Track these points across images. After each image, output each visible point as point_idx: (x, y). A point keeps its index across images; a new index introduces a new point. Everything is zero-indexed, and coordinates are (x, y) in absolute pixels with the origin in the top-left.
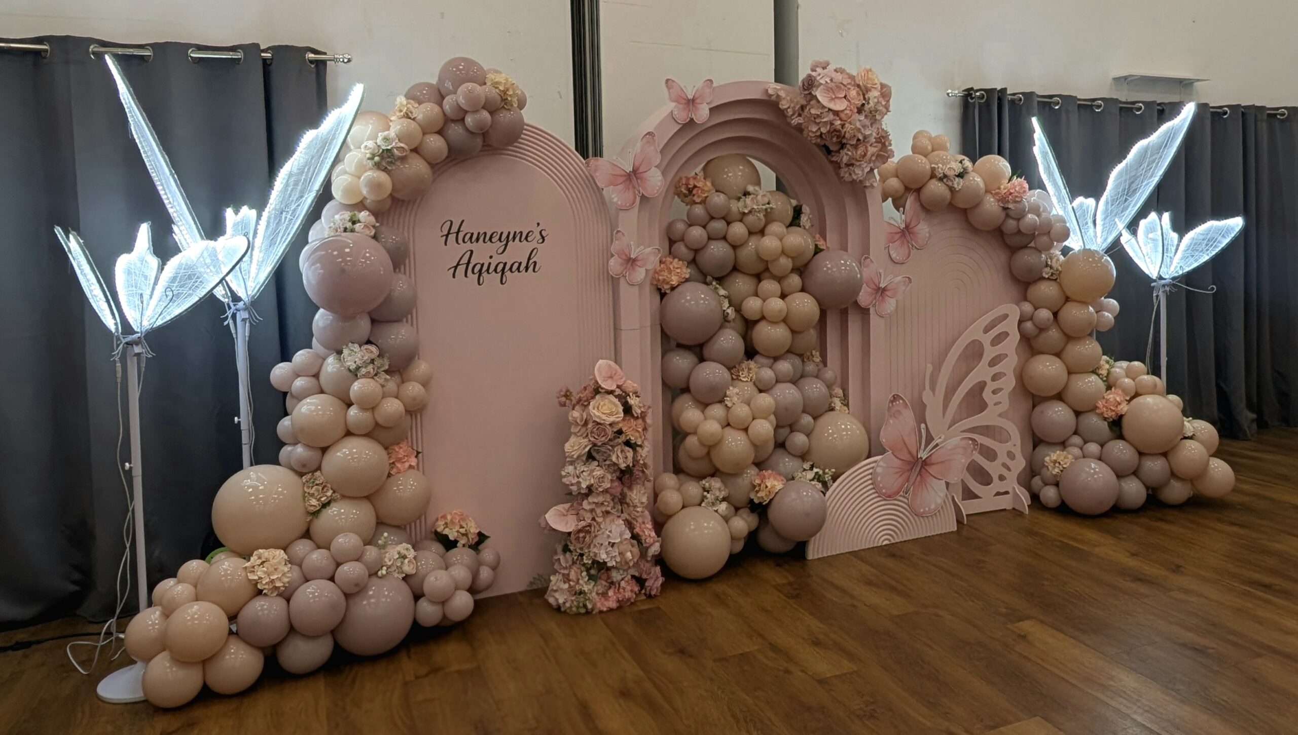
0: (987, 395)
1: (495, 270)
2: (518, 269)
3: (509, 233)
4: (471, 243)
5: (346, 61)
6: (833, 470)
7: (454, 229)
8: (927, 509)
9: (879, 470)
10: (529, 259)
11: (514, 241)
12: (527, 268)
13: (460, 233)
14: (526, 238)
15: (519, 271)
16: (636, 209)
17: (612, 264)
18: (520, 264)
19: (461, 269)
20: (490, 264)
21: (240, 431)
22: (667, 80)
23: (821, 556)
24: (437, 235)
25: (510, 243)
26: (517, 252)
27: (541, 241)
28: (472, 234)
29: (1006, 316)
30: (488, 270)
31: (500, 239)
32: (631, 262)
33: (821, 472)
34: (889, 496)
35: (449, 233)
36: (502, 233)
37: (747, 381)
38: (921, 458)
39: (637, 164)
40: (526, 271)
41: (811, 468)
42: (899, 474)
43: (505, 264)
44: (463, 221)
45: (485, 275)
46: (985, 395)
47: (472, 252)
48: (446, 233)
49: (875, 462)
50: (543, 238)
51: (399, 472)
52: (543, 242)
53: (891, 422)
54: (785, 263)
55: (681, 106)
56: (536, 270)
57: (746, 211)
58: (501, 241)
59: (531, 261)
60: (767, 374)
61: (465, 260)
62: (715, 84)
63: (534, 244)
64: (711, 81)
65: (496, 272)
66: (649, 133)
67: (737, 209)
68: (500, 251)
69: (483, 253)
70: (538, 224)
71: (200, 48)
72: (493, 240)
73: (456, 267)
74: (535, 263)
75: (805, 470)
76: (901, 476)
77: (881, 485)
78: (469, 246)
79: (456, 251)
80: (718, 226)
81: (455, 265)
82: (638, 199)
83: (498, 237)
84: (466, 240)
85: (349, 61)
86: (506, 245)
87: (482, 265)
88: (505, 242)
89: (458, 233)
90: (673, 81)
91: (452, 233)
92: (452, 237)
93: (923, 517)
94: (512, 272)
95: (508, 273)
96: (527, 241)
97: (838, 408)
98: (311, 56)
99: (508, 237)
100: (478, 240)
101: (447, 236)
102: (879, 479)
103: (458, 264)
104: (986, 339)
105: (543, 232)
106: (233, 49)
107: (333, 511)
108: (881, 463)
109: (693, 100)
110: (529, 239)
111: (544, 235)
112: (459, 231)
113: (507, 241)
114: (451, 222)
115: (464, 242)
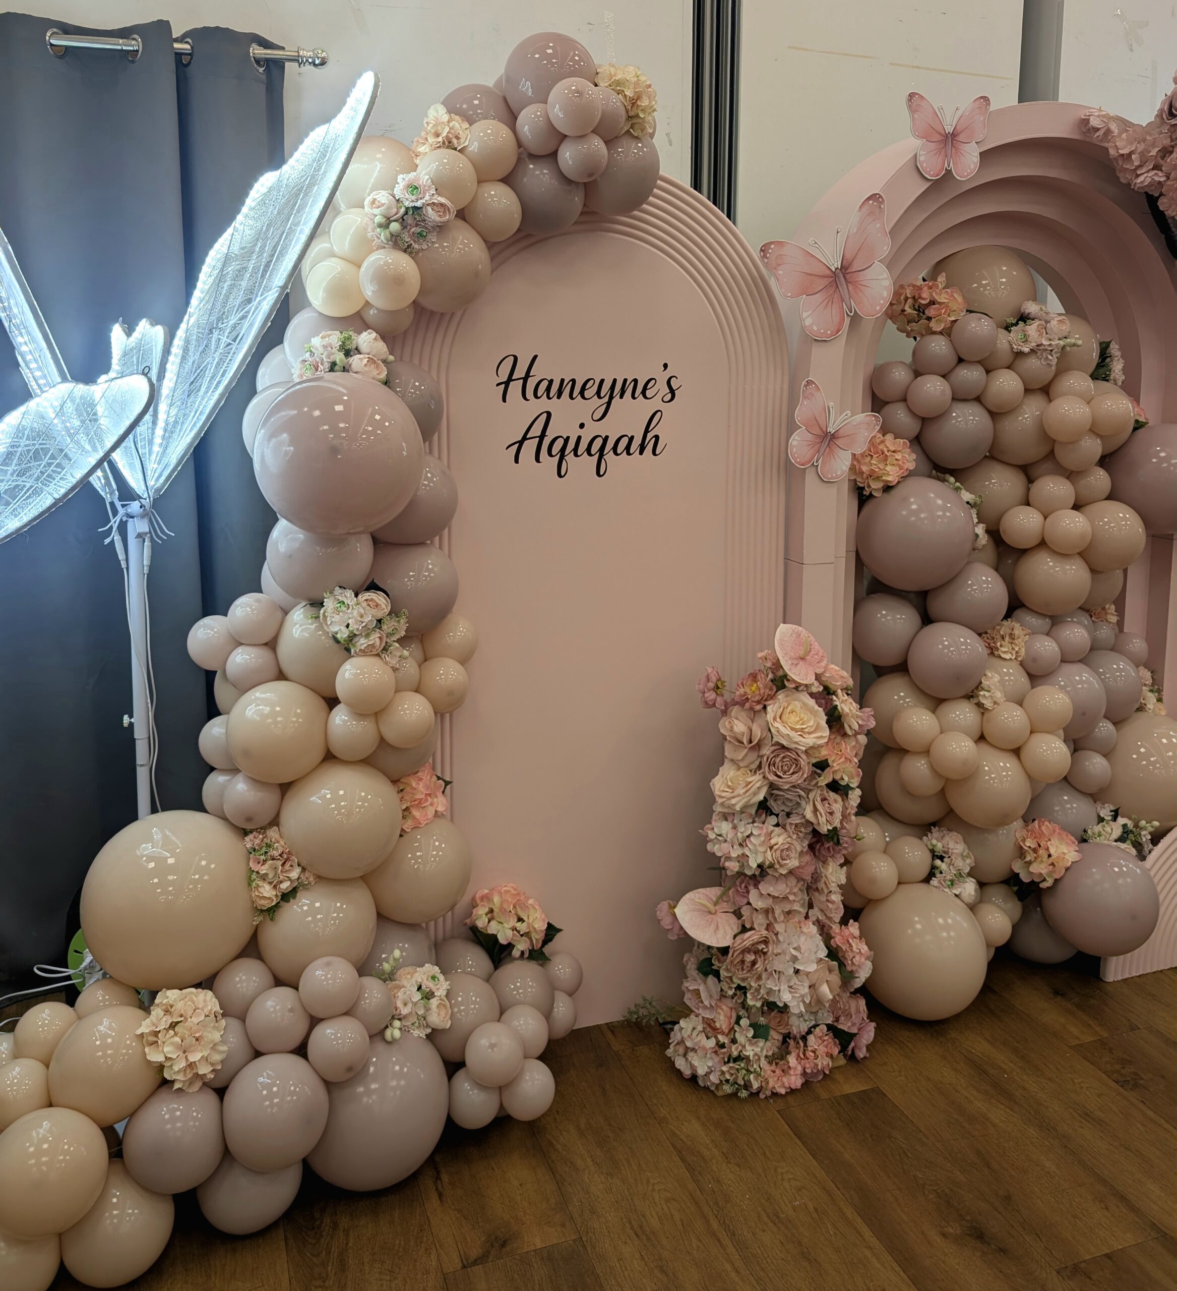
1: (588, 450)
2: (628, 448)
3: (615, 381)
4: (549, 398)
5: (317, 62)
6: (1156, 823)
7: (520, 372)
10: (647, 431)
11: (621, 397)
12: (642, 449)
13: (530, 380)
14: (644, 393)
15: (629, 454)
16: (842, 341)
17: (795, 443)
18: (631, 439)
19: (530, 447)
20: (579, 438)
21: (132, 742)
22: (911, 96)
23: (1127, 976)
24: (490, 381)
25: (616, 400)
26: (628, 417)
27: (669, 396)
28: (551, 382)
30: (575, 450)
31: (598, 393)
32: (828, 440)
33: (1130, 824)
35: (510, 379)
36: (602, 381)
37: (1011, 659)
39: (849, 255)
40: (641, 453)
41: (1115, 815)
43: (606, 439)
44: (535, 357)
45: (570, 457)
47: (549, 414)
48: (505, 379)
50: (672, 392)
51: (418, 827)
52: (672, 399)
54: (1093, 447)
55: (932, 146)
56: (658, 452)
57: (1026, 350)
58: (599, 397)
59: (649, 436)
60: (1047, 647)
61: (536, 431)
62: (992, 108)
63: (655, 404)
64: (985, 98)
65: (590, 454)
66: (874, 197)
67: (1006, 346)
68: (597, 415)
69: (568, 418)
70: (666, 366)
71: (67, 29)
72: (587, 394)
73: (521, 443)
74: (657, 437)
75: (1101, 820)
78: (543, 404)
79: (522, 412)
80: (971, 375)
81: (518, 438)
82: (847, 321)
83: (595, 388)
84: (539, 394)
85: (323, 63)
86: (609, 404)
87: (567, 440)
88: (606, 399)
89: (525, 379)
90: (921, 97)
91: (516, 379)
92: (515, 388)
94: (616, 454)
95: (609, 456)
96: (645, 397)
97: (1150, 706)
98: (257, 51)
99: (613, 388)
100: (560, 394)
101: (507, 384)
103: (525, 438)
105: (673, 381)
106: (124, 33)
107: (303, 904)
109: (954, 135)
110: (649, 393)
111: (675, 387)
112: (528, 375)
113: (611, 398)
114: (516, 358)
115: (536, 396)
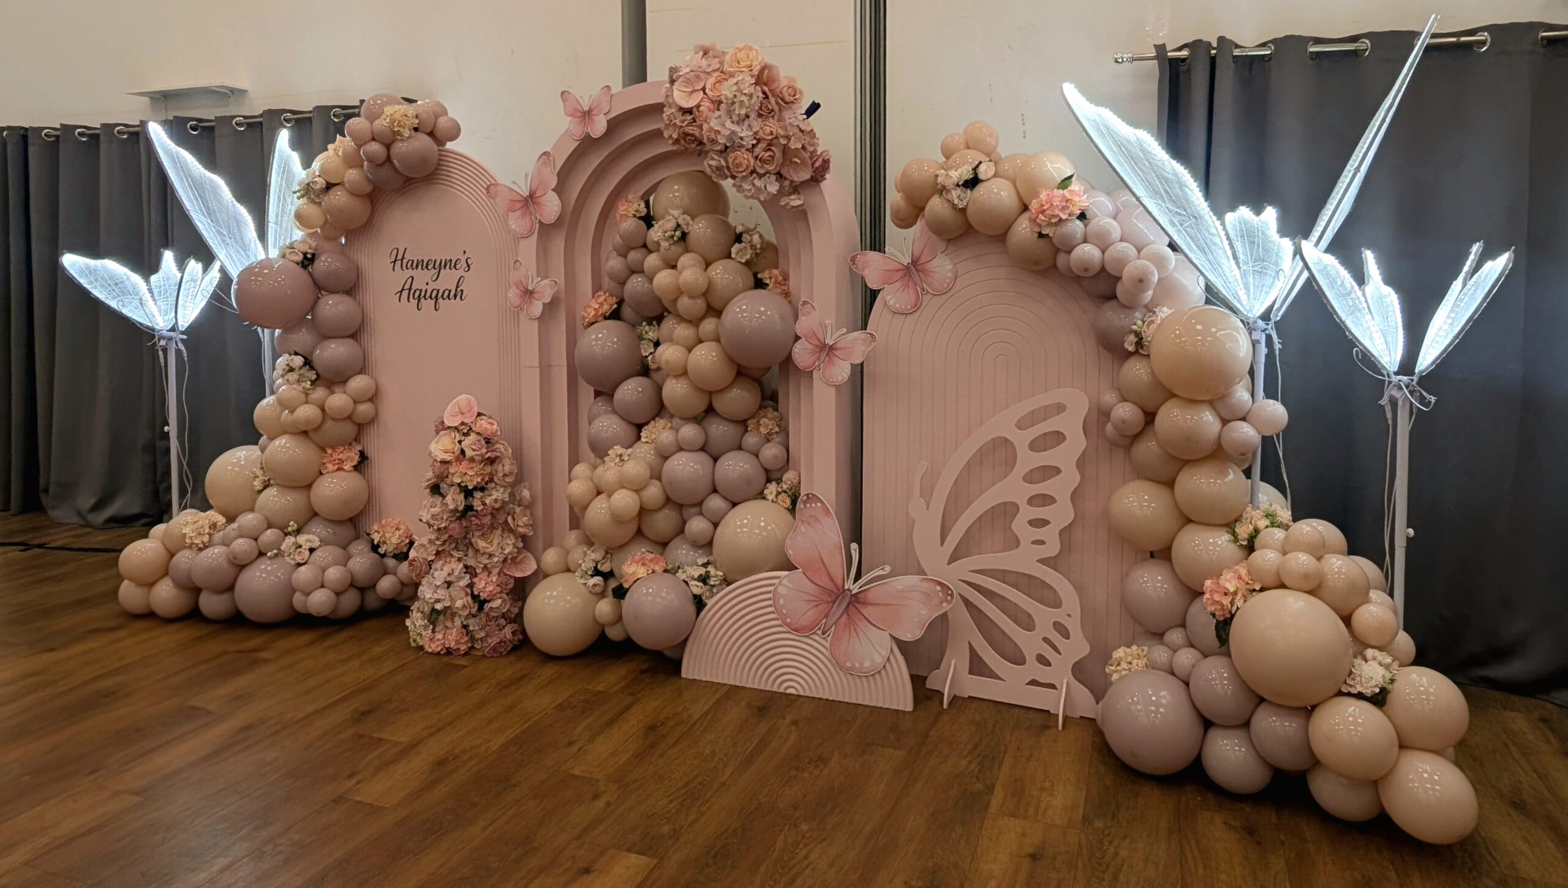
0: (1019, 525)
1: (431, 297)
2: (449, 296)
3: (441, 260)
4: (413, 269)
6: (721, 574)
7: (400, 257)
8: (857, 665)
9: (782, 590)
10: (457, 287)
11: (445, 269)
12: (455, 296)
13: (404, 260)
14: (455, 267)
15: (449, 300)
16: (535, 236)
18: (450, 291)
19: (405, 293)
20: (426, 290)
22: (563, 93)
23: (697, 679)
24: (387, 262)
25: (442, 270)
26: (448, 280)
27: (467, 269)
28: (413, 261)
29: (1060, 408)
30: (425, 296)
31: (434, 267)
32: (528, 294)
34: (796, 630)
35: (396, 260)
36: (435, 261)
37: (648, 443)
38: (849, 590)
39: (533, 188)
40: (455, 299)
41: (706, 564)
42: (814, 604)
43: (438, 291)
44: (406, 249)
45: (422, 300)
46: (1015, 526)
47: (413, 278)
48: (394, 260)
49: (778, 578)
50: (468, 266)
51: (328, 473)
52: (468, 271)
53: (803, 529)
55: (576, 120)
56: (463, 298)
58: (435, 269)
59: (459, 289)
60: (670, 438)
61: (407, 286)
63: (461, 273)
64: (608, 87)
65: (432, 299)
66: (545, 154)
68: (434, 278)
69: (423, 279)
70: (465, 252)
72: (429, 268)
73: (401, 292)
74: (462, 291)
76: (816, 606)
77: (784, 611)
78: (410, 272)
79: (401, 276)
80: (636, 256)
81: (400, 289)
82: (536, 227)
83: (432, 265)
84: (408, 267)
86: (439, 272)
87: (421, 291)
88: (438, 270)
89: (402, 260)
90: (569, 93)
91: (398, 260)
92: (398, 263)
93: (851, 674)
94: (443, 299)
95: (440, 300)
96: (456, 269)
99: (440, 264)
100: (417, 267)
101: (394, 262)
102: (782, 601)
103: (403, 289)
104: (1021, 440)
105: (468, 260)
108: (785, 582)
109: (589, 112)
110: (458, 267)
111: (470, 263)
112: (403, 258)
113: (440, 269)
114: (398, 249)
115: (407, 269)
